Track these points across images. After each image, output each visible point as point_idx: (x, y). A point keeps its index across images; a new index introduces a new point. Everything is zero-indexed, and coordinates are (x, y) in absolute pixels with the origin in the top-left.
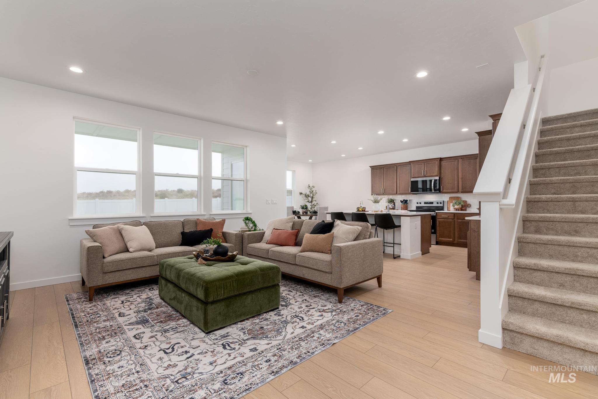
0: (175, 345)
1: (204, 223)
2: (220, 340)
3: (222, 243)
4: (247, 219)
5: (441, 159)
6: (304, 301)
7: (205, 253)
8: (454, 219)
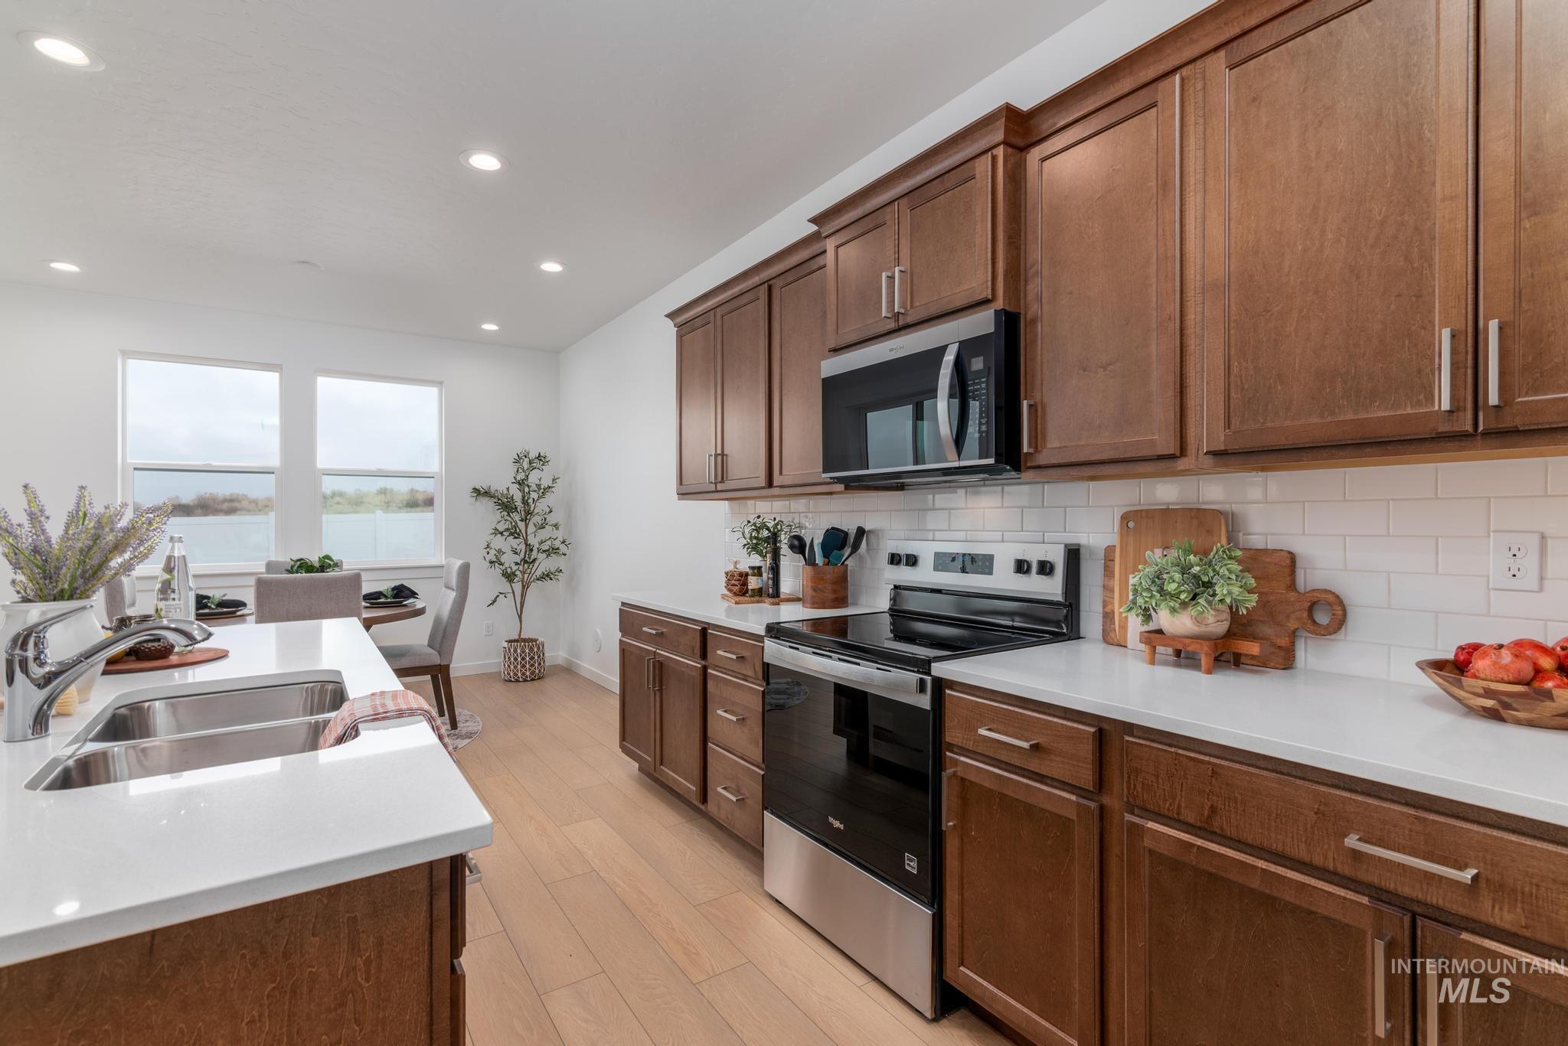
5: (1021, 129)
8: (1106, 800)
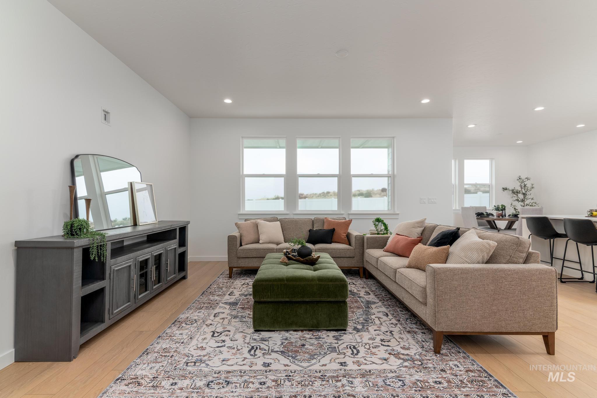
0: (225, 331)
1: (330, 222)
2: (257, 341)
3: (307, 244)
4: (378, 220)
6: (388, 333)
7: (293, 253)
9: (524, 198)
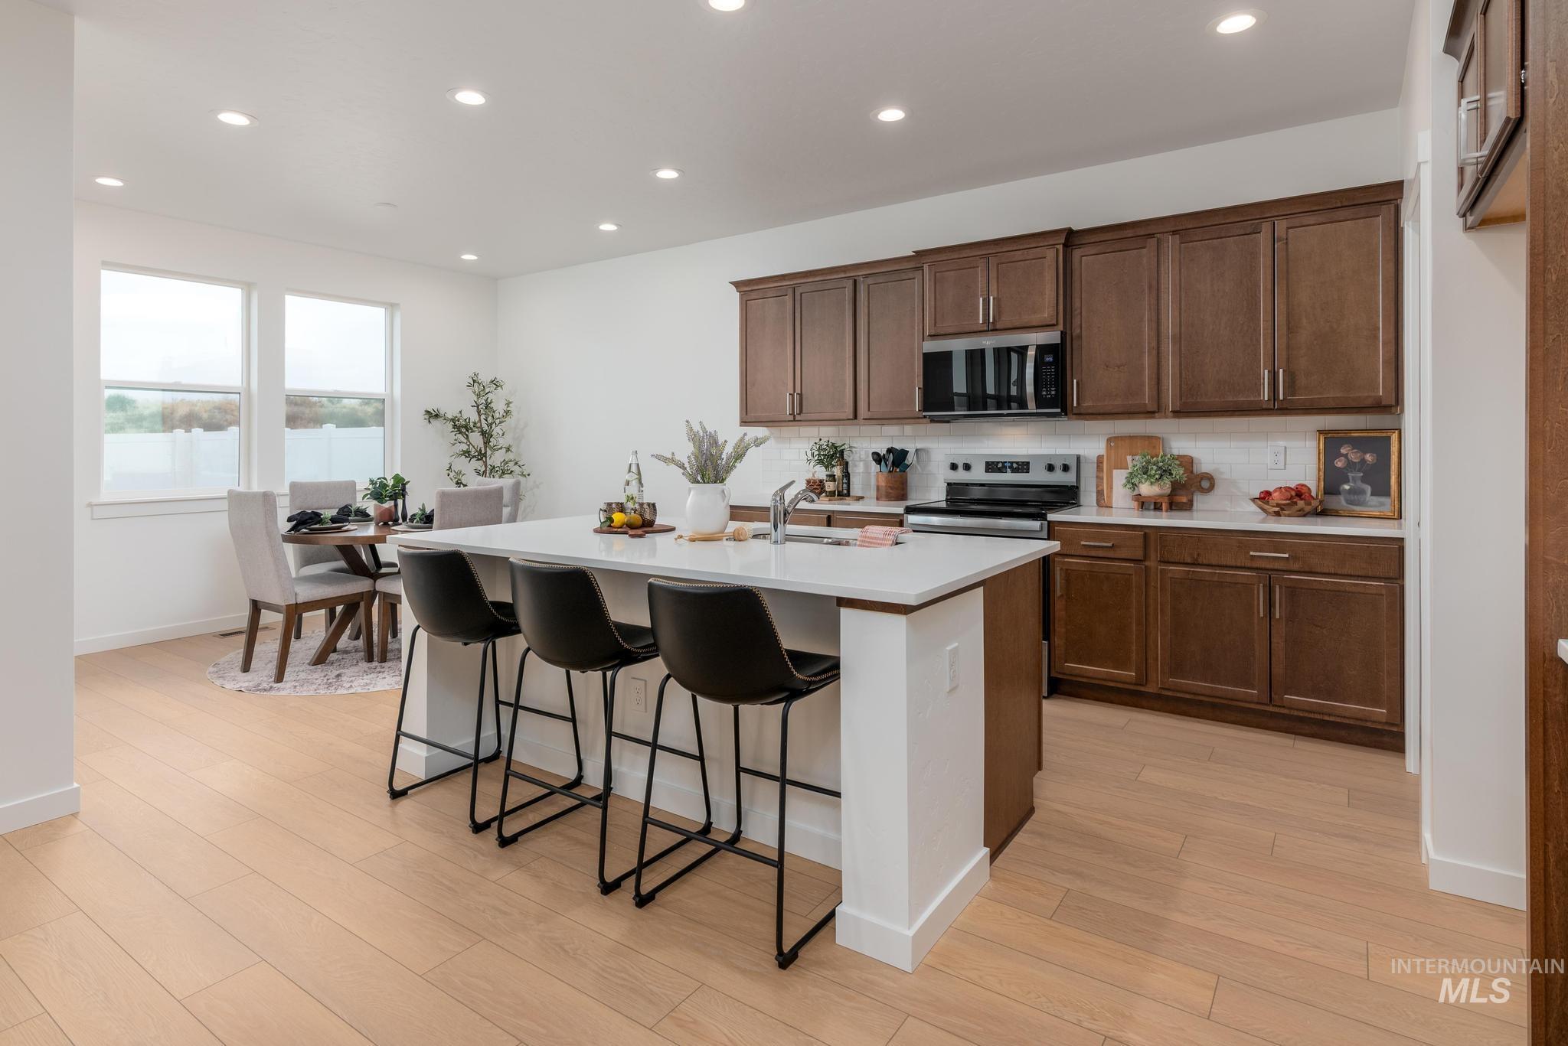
5: (1070, 238)
8: (1147, 563)
9: (487, 443)
